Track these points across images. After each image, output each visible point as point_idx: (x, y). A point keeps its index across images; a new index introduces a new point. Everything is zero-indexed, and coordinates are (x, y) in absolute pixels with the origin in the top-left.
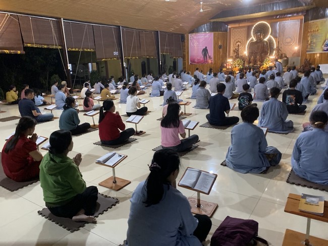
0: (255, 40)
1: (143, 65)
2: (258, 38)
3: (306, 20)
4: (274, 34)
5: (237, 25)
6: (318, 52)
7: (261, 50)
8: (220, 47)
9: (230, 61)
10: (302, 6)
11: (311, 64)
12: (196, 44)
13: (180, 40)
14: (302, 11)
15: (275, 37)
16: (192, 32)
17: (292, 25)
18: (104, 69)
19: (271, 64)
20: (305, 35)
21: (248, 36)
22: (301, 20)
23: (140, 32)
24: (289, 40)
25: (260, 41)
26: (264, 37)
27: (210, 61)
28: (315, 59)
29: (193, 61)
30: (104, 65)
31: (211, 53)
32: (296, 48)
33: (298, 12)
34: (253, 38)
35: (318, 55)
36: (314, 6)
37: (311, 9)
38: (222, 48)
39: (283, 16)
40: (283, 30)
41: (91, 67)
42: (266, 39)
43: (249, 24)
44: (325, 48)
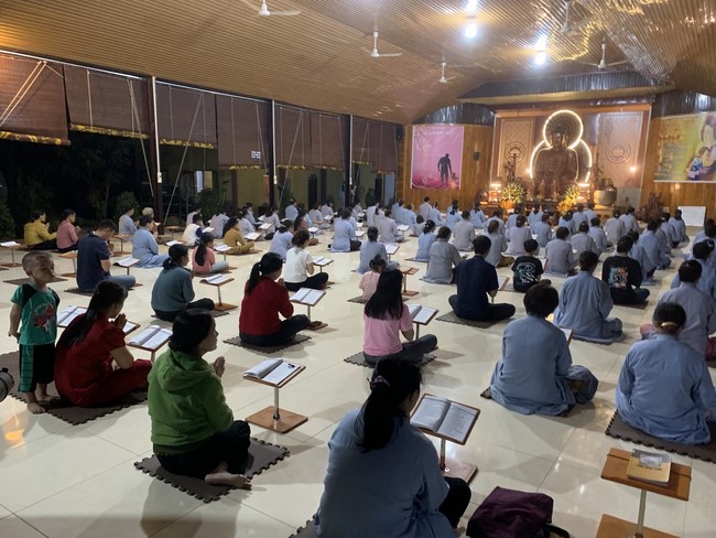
0: (549, 146)
1: (312, 184)
2: (555, 142)
3: (656, 114)
4: (588, 136)
5: (514, 114)
6: (677, 180)
7: (561, 168)
8: (476, 156)
9: (495, 186)
10: (648, 85)
11: (661, 205)
12: (426, 146)
13: (393, 137)
14: (648, 96)
15: (591, 144)
16: (420, 121)
17: (627, 122)
18: (229, 187)
19: (581, 199)
20: (652, 145)
21: (536, 138)
22: (646, 113)
23: (311, 114)
24: (618, 152)
25: (559, 149)
26: (569, 143)
27: (453, 185)
28: (670, 195)
29: (418, 182)
30: (228, 178)
31: (457, 166)
32: (633, 169)
33: (638, 97)
34: (546, 143)
35: (677, 187)
36: (673, 86)
37: (666, 93)
38: (480, 159)
39: (608, 102)
40: (607, 130)
41: (202, 180)
42: (572, 147)
43: (538, 113)
44: (693, 174)
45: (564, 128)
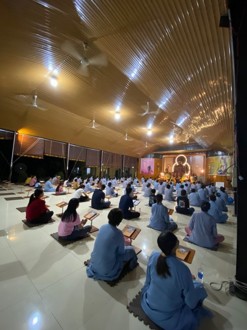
0: (178, 164)
1: (117, 172)
3: (207, 156)
4: (188, 162)
5: (168, 156)
6: (215, 174)
7: (181, 170)
8: (158, 166)
9: (162, 174)
10: (202, 148)
11: (211, 181)
12: (145, 164)
13: (136, 161)
14: (204, 152)
15: (190, 164)
16: (143, 157)
17: (199, 158)
18: (94, 172)
19: (186, 179)
20: (206, 165)
21: (174, 162)
22: (204, 156)
23: (113, 155)
24: (197, 166)
25: (180, 165)
26: (183, 163)
27: (152, 174)
28: (213, 178)
29: (142, 172)
30: (94, 170)
31: (153, 169)
32: (203, 171)
33: (202, 152)
34: (177, 163)
35: (215, 176)
36: (210, 149)
37: (210, 151)
38: (159, 167)
39: (193, 153)
40: (194, 160)
41: (88, 171)
42: (184, 165)
43: (175, 156)
44: (219, 173)
45: (181, 160)
